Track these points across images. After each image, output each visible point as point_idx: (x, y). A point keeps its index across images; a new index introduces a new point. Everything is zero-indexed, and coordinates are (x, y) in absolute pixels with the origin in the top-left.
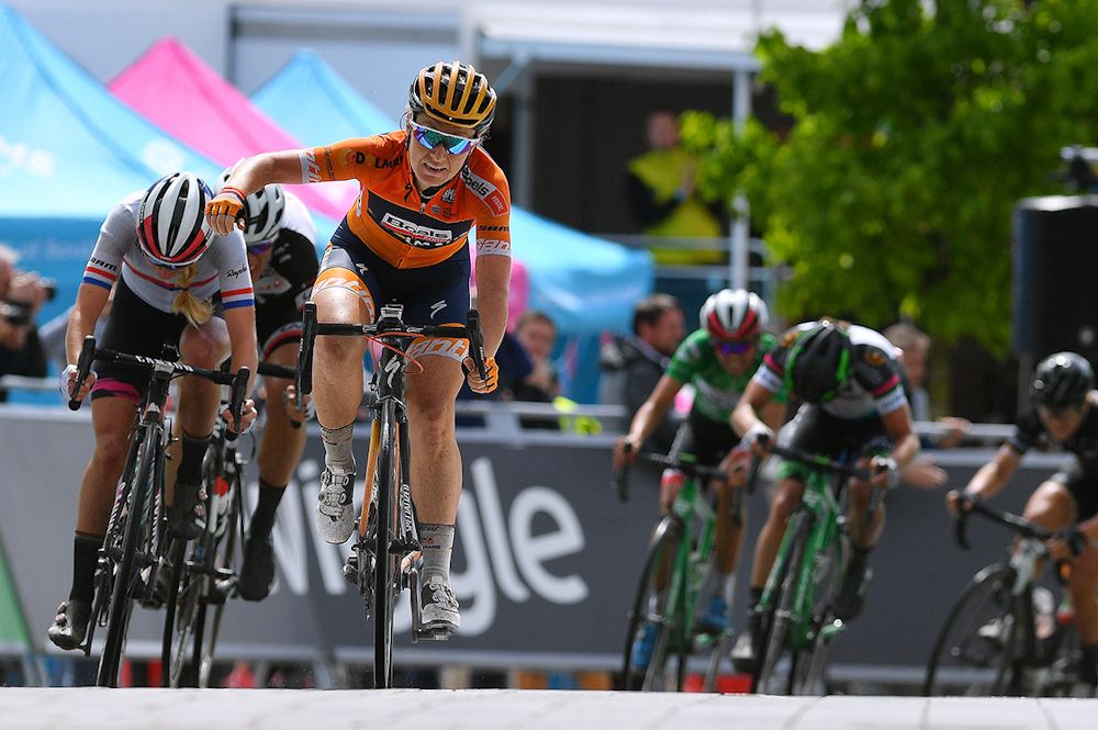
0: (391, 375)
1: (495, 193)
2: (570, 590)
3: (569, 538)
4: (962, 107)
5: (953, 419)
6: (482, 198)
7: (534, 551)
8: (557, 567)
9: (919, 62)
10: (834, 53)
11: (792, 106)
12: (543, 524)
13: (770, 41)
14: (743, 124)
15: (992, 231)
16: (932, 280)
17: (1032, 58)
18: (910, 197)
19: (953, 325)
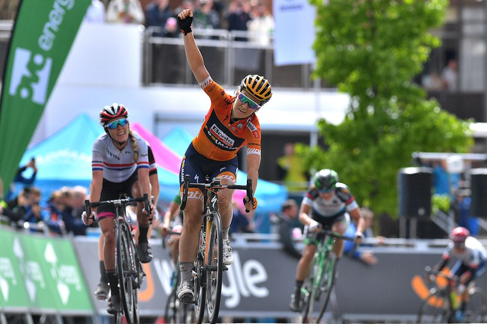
0: (214, 203)
1: (256, 131)
2: (262, 293)
3: (262, 276)
4: (381, 142)
5: (381, 237)
6: (251, 131)
7: (251, 280)
8: (259, 285)
9: (368, 128)
10: (342, 125)
11: (329, 141)
12: (254, 272)
13: (322, 122)
14: (314, 147)
15: (392, 179)
16: (374, 195)
17: (402, 126)
18: (366, 169)
19: (380, 209)
